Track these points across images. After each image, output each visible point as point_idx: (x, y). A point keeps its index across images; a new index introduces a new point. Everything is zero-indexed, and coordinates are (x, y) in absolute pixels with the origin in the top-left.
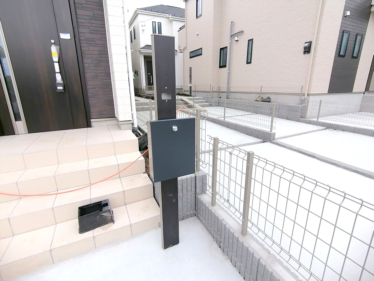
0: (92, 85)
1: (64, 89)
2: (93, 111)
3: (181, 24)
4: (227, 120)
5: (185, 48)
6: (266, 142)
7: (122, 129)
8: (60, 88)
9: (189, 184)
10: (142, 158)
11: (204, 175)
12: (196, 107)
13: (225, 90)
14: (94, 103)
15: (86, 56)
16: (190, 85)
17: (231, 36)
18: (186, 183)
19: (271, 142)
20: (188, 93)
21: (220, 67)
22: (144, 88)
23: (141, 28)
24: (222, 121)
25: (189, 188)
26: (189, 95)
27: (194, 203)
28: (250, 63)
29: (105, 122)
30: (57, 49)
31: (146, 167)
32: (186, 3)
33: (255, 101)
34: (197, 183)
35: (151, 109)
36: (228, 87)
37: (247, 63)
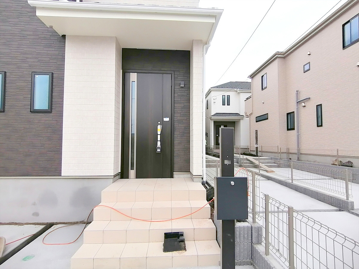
0: (177, 148)
1: (161, 151)
2: (176, 166)
3: (248, 95)
4: (295, 182)
5: (251, 114)
6: (343, 211)
7: (194, 181)
8: (159, 150)
9: (246, 232)
10: (209, 206)
11: (259, 226)
12: (263, 168)
13: (296, 152)
14: (178, 161)
15: (176, 130)
16: (256, 146)
17: (298, 102)
18: (243, 231)
19: (349, 212)
20: (255, 153)
21: (288, 129)
22: (212, 147)
23: (213, 101)
24: (290, 183)
25: (246, 236)
26: (256, 154)
27: (251, 251)
28: (322, 126)
29: (182, 175)
30: (161, 127)
31: (211, 215)
32: (252, 80)
33: (332, 164)
34: (253, 233)
35: (217, 166)
36: (299, 150)
37: (318, 126)
